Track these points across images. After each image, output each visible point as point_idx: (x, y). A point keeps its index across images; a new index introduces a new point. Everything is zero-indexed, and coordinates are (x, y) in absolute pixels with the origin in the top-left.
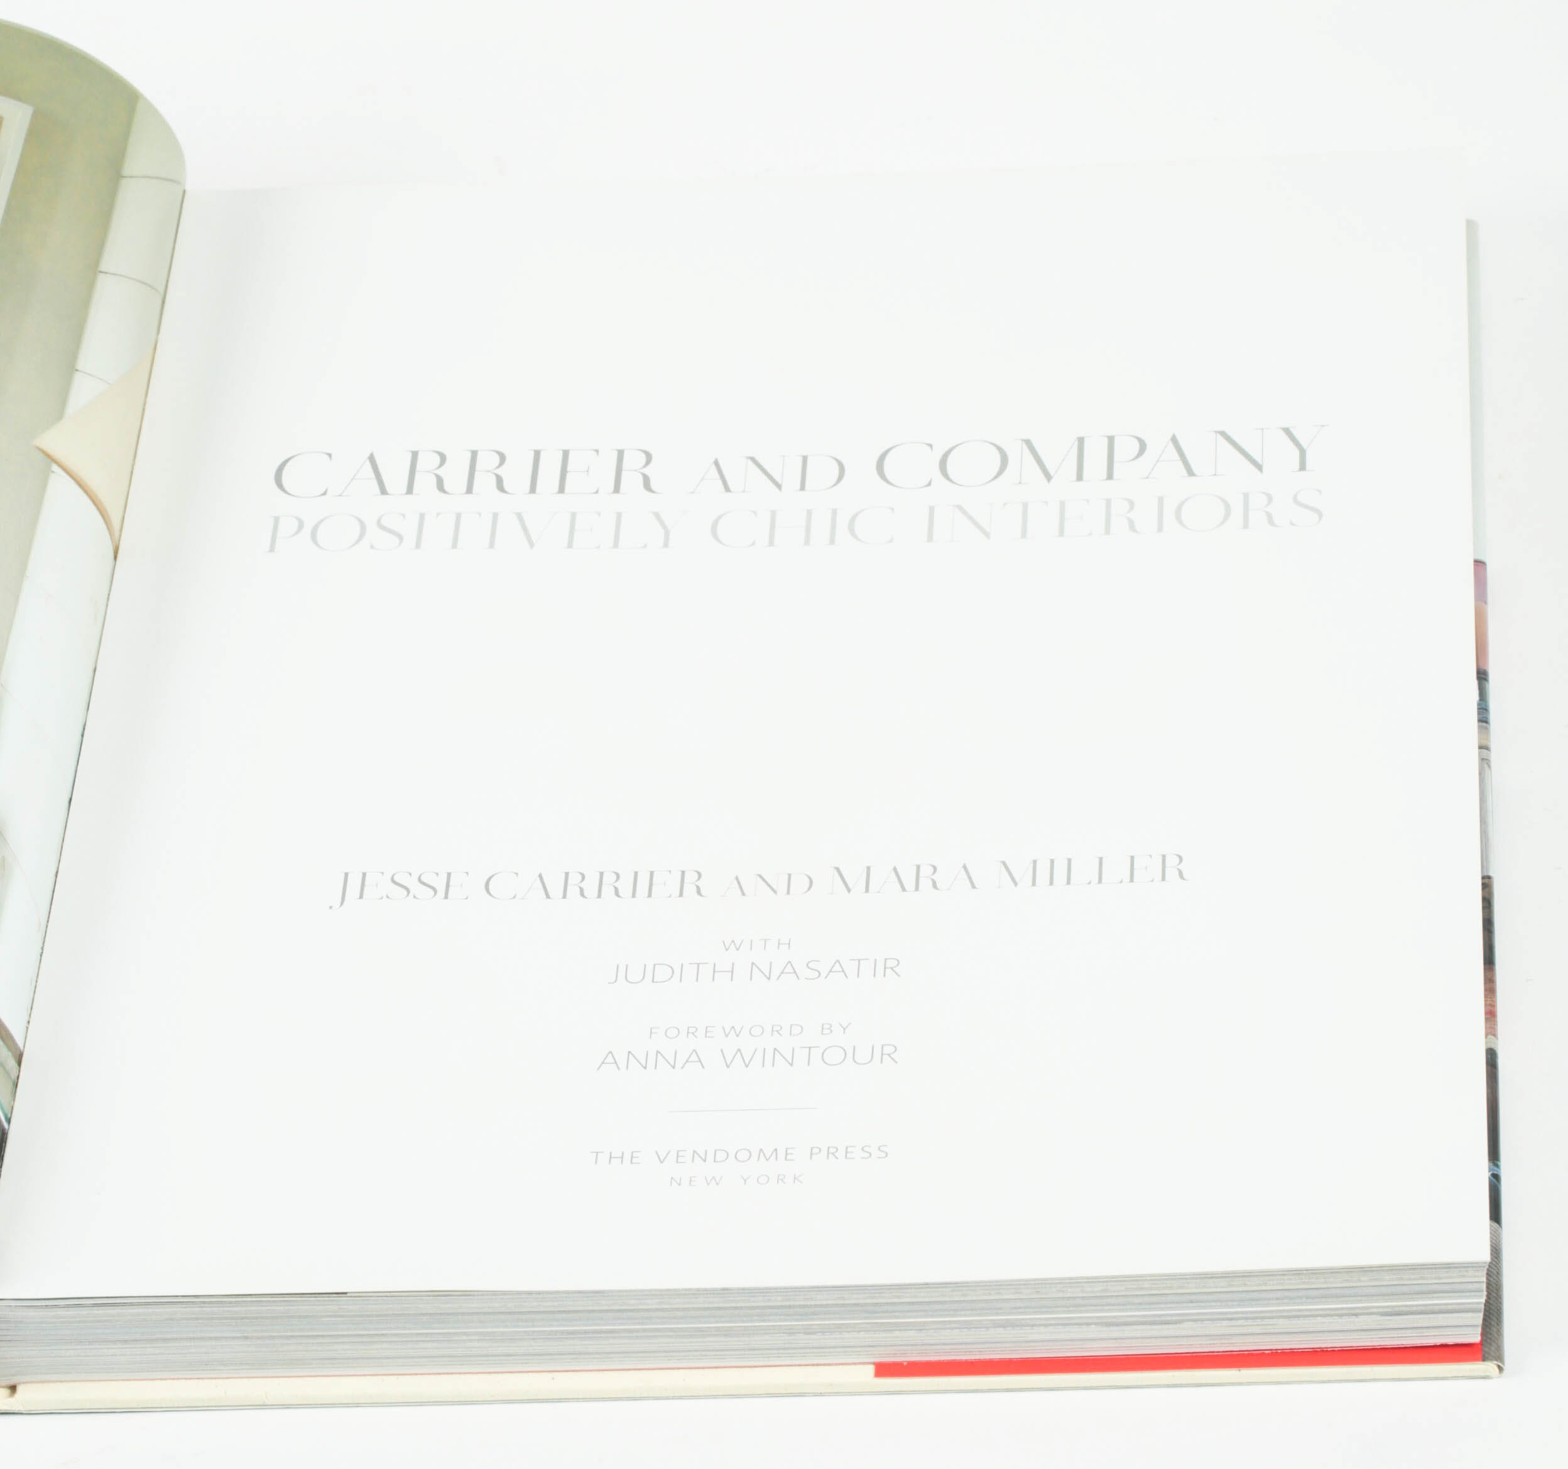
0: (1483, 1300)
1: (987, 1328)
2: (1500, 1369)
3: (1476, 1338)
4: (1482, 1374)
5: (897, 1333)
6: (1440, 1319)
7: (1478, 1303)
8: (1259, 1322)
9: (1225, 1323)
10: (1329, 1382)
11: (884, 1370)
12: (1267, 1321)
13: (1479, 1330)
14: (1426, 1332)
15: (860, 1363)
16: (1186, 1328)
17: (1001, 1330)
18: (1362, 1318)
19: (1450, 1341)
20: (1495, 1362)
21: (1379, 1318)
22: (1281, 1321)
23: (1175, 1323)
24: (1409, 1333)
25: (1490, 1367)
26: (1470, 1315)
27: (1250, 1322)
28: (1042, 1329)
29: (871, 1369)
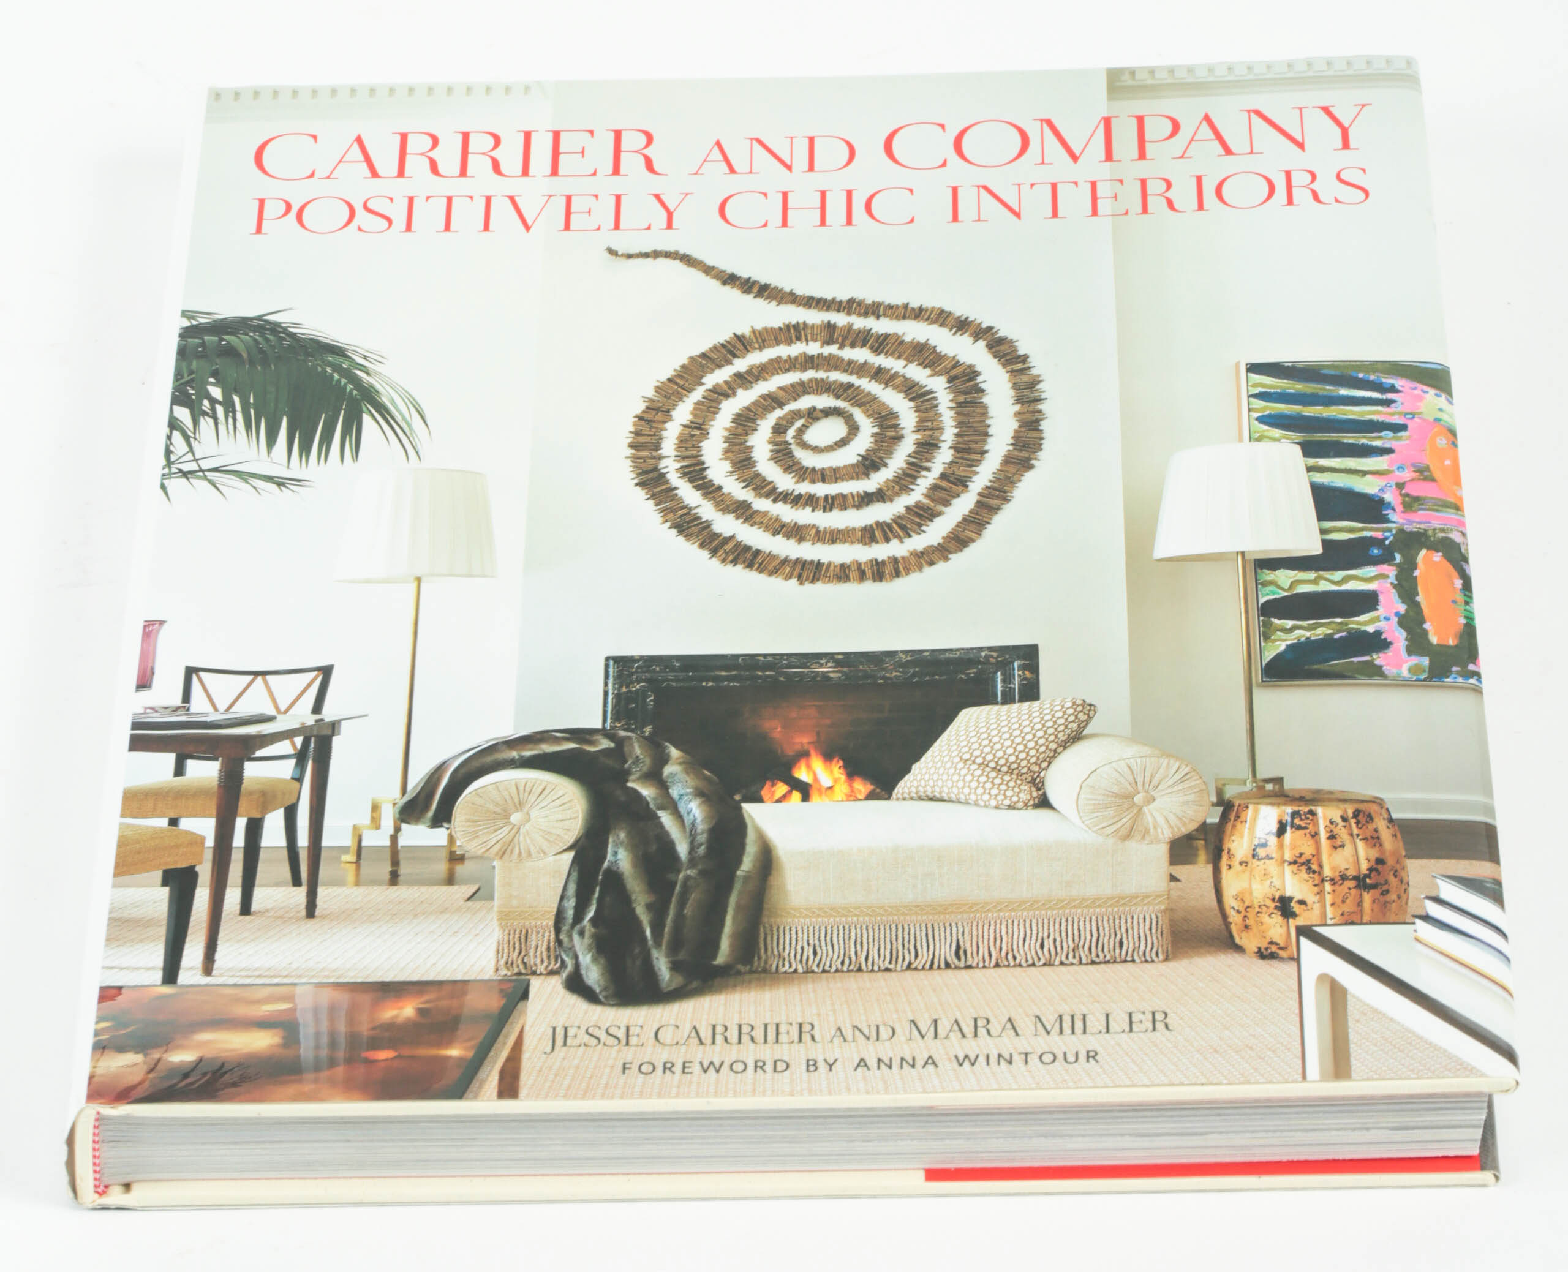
0: (1484, 1117)
1: (1031, 1137)
2: (1497, 1178)
3: (1475, 1151)
4: (1480, 1182)
5: (947, 1142)
6: (1445, 1134)
7: (1480, 1120)
8: (1278, 1134)
9: (1248, 1135)
10: (1340, 1188)
11: (934, 1175)
12: (1285, 1134)
13: (1478, 1144)
14: (1430, 1146)
15: (911, 1169)
16: (1213, 1140)
17: (1042, 1139)
18: (1373, 1132)
19: (1451, 1154)
20: (1492, 1172)
21: (1388, 1132)
22: (1299, 1134)
23: (1202, 1134)
24: (1414, 1146)
25: (1487, 1176)
26: (1471, 1130)
27: (1270, 1134)
28: (1080, 1139)
29: (922, 1174)
